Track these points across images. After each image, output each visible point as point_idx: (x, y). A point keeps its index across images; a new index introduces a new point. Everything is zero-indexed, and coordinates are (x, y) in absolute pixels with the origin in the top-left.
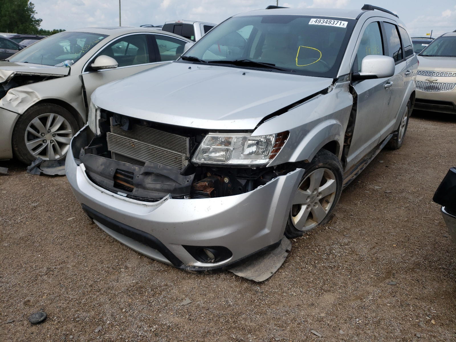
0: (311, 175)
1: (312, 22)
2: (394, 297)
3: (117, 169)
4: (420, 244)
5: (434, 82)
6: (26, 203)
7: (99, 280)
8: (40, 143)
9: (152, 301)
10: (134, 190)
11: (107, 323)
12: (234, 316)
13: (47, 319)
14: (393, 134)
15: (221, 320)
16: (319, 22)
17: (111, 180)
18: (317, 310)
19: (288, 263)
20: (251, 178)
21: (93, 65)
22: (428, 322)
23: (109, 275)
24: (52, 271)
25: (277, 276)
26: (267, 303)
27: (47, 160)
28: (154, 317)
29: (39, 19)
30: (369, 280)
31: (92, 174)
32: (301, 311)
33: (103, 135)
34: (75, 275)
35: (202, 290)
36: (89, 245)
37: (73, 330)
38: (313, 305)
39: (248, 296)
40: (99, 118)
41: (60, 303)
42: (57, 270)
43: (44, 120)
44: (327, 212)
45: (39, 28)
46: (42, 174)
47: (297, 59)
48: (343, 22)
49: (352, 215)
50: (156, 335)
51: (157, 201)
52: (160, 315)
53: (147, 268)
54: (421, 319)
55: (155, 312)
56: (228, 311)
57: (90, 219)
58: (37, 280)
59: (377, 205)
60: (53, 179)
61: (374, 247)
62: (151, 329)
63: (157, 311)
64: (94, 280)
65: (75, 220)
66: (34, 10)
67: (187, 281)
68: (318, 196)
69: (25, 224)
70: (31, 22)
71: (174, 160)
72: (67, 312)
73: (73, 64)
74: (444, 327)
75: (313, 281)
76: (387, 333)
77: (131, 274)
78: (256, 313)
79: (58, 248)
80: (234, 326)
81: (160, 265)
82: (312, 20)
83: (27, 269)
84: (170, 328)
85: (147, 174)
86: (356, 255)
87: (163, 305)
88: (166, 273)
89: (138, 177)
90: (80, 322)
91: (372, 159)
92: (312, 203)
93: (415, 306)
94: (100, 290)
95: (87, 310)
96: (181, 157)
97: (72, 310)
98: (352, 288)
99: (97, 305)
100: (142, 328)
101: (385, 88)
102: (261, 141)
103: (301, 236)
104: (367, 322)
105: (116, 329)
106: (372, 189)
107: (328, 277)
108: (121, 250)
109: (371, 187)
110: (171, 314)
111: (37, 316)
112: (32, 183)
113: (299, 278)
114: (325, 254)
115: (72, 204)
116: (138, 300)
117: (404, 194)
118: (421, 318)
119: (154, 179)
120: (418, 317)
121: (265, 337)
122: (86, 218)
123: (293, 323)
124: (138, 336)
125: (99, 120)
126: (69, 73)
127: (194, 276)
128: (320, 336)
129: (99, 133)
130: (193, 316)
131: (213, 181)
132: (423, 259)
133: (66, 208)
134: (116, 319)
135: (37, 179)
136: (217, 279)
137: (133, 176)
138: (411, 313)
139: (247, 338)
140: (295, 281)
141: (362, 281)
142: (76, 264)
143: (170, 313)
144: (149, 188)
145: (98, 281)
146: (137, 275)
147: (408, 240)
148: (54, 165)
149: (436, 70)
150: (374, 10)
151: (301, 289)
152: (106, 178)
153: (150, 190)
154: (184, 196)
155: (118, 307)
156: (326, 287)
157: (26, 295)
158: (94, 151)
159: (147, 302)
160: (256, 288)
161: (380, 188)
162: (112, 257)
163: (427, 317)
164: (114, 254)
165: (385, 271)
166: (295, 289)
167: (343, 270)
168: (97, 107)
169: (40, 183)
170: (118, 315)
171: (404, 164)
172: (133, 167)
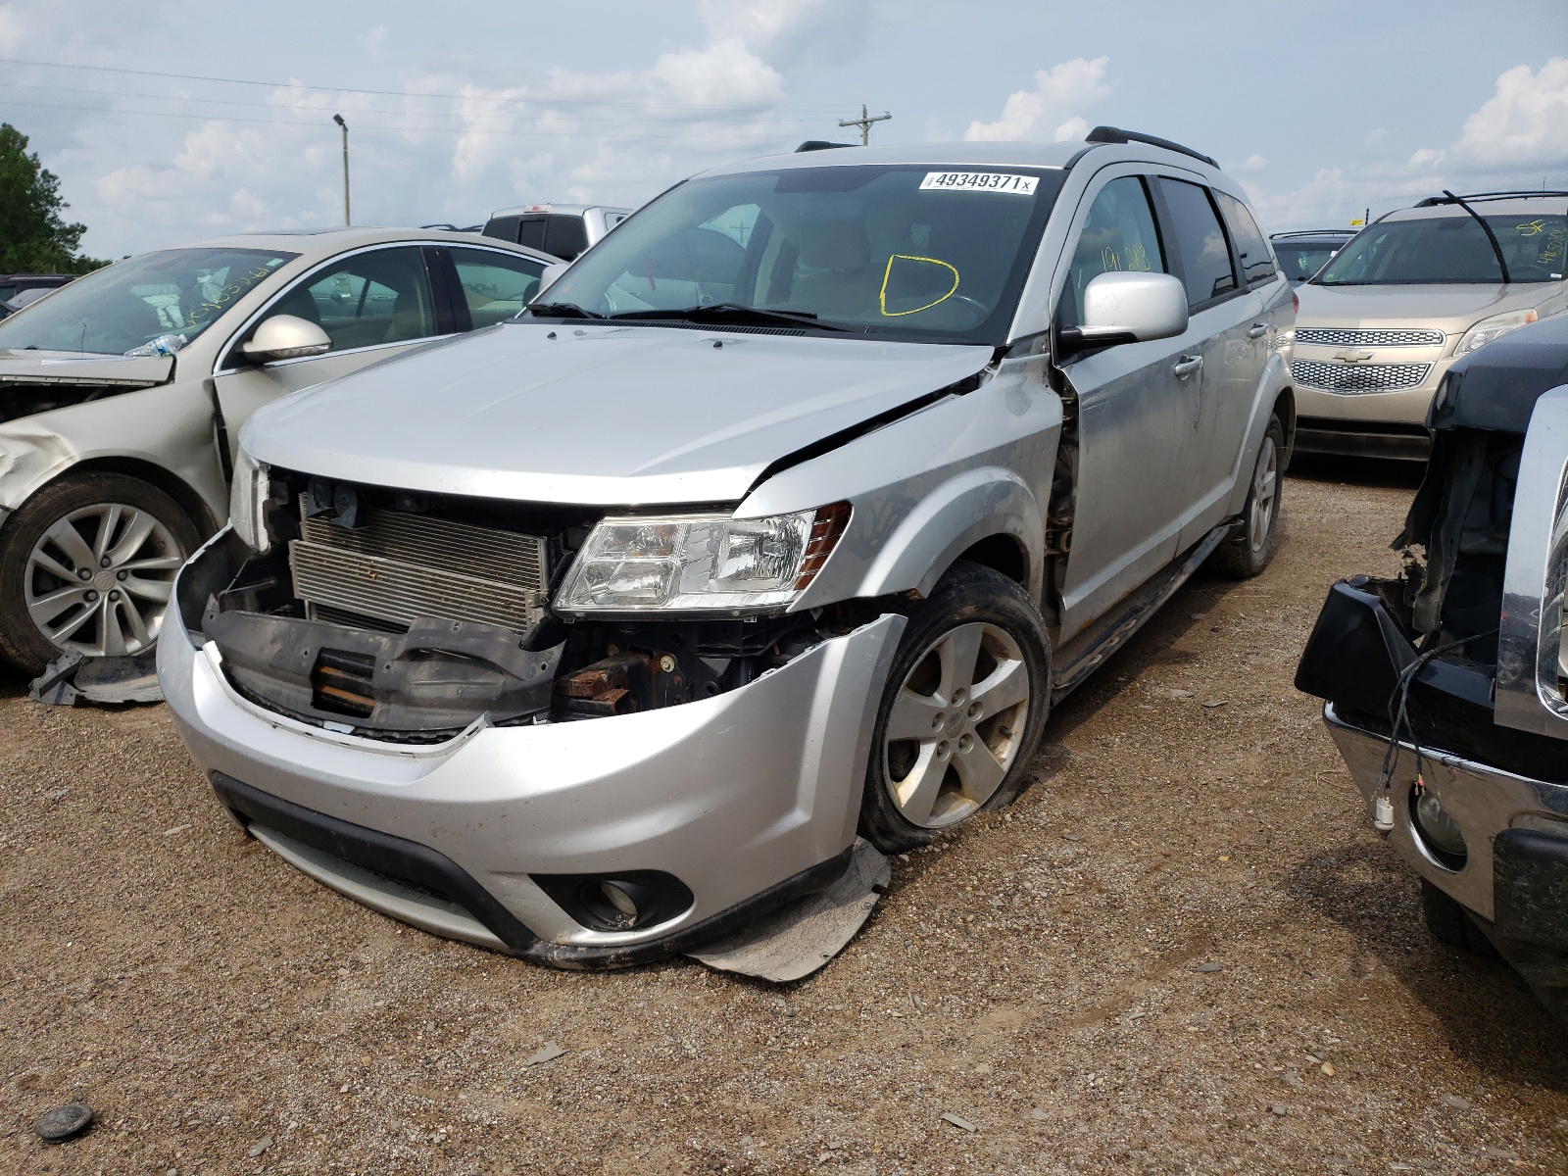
0: (940, 645)
1: (931, 182)
2: (1211, 1005)
3: (323, 650)
4: (1305, 850)
5: (1360, 362)
6: (28, 791)
7: (267, 1005)
8: (75, 602)
9: (438, 1056)
10: (376, 713)
11: (290, 1127)
12: (698, 1085)
13: (94, 1127)
14: (1228, 526)
15: (658, 1100)
16: (951, 182)
17: (304, 685)
18: (967, 1057)
19: (879, 928)
20: (745, 651)
21: (248, 348)
22: (1311, 1071)
23: (299, 988)
24: (110, 986)
25: (844, 966)
26: (806, 1043)
27: (101, 657)
28: (443, 1103)
29: (74, 223)
30: (1135, 962)
31: (243, 674)
32: (914, 1062)
33: (279, 551)
34: (187, 994)
35: (598, 1016)
36: (234, 905)
37: (178, 1155)
38: (953, 1041)
39: (746, 1026)
40: (263, 496)
41: (136, 1079)
42: (127, 983)
43: (89, 528)
44: (1006, 766)
45: (77, 254)
46: (82, 703)
47: (883, 295)
48: (1024, 179)
49: (1092, 778)
50: (448, 1153)
51: (448, 738)
52: (462, 1096)
53: (421, 962)
54: (1290, 1064)
55: (447, 1088)
56: (683, 1074)
57: (239, 827)
58: (59, 1016)
59: (1174, 744)
60: (117, 715)
61: (1157, 868)
62: (432, 1135)
63: (452, 1084)
64: (250, 1006)
65: (190, 832)
66: (57, 195)
67: (552, 994)
68: (970, 714)
69: (22, 852)
70: (49, 236)
71: (501, 612)
72: (158, 1104)
73: (184, 346)
74: (1364, 1083)
75: (956, 973)
76: (1182, 1108)
77: (372, 982)
78: (768, 1076)
79: (132, 919)
80: (699, 1114)
81: (466, 951)
82: (930, 175)
83: (29, 987)
84: (494, 1133)
85: (415, 655)
86: (1100, 891)
87: (472, 1066)
88: (484, 975)
89: (388, 667)
90: (200, 1130)
91: (1160, 603)
92: (952, 735)
93: (1275, 1030)
94: (268, 1034)
95: (226, 1093)
96: (523, 599)
97: (176, 1096)
98: (1080, 987)
99: (257, 1079)
100: (403, 1137)
101: (1178, 375)
102: (771, 538)
103: (924, 844)
104: (1120, 1082)
105: (319, 1143)
106: (1160, 699)
107: (1006, 959)
108: (341, 914)
109: (1159, 691)
110: (498, 1090)
111: (62, 1116)
112: (49, 731)
113: (913, 966)
114: (998, 893)
115: (182, 787)
116: (391, 1058)
117: (1263, 710)
118: (1290, 1060)
119: (437, 671)
120: (1280, 1059)
121: (797, 1141)
122: (228, 825)
123: (886, 1098)
124: (389, 1160)
125: (265, 504)
126: (171, 377)
127: (574, 979)
128: (972, 1128)
129: (264, 543)
130: (569, 1093)
131: (626, 668)
132: (1311, 893)
133: (159, 799)
134: (320, 1115)
135: (64, 717)
136: (647, 984)
137: (371, 667)
138: (1261, 1049)
139: (737, 1147)
140: (901, 975)
141: (1114, 966)
142: (189, 965)
143: (494, 1090)
144: (422, 699)
145: (262, 1007)
146: (391, 986)
147: (1268, 842)
148: (123, 673)
149: (1366, 324)
150: (1126, 142)
151: (917, 998)
152: (285, 680)
153: (426, 706)
154: (531, 715)
155: (326, 1081)
156: (996, 989)
157: (26, 1061)
158: (247, 601)
159: (421, 1061)
160: (773, 1004)
161: (1189, 693)
162: (312, 935)
163: (1310, 1058)
164: (318, 927)
165: (1188, 933)
166: (897, 1000)
167: (1055, 938)
168: (257, 465)
169: (75, 730)
170: (327, 1104)
171: (1272, 620)
172: (371, 640)
